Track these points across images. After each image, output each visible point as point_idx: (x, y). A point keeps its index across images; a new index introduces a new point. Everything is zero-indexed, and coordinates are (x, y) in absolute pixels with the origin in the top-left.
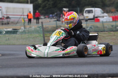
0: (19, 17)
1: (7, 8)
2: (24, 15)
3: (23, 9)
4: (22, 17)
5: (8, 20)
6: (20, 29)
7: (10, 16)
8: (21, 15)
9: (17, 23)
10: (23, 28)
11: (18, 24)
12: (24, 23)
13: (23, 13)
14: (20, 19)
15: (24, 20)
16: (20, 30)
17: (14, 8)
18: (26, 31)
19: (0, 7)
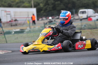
0: (25, 19)
1: (15, 12)
2: (29, 18)
3: (28, 12)
4: (28, 19)
5: (16, 22)
6: (27, 29)
7: (18, 19)
8: (27, 18)
9: (24, 24)
10: (28, 28)
12: (29, 24)
13: (28, 16)
14: (26, 21)
15: (29, 22)
16: (26, 30)
17: (21, 12)
18: (31, 31)
19: (9, 12)
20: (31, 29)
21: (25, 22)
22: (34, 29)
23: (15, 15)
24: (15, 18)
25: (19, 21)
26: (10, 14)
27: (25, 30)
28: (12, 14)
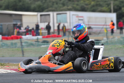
0: (101, 27)
1: (90, 18)
2: (106, 25)
3: (106, 18)
4: (105, 27)
5: (90, 30)
6: (103, 39)
7: (92, 26)
8: (104, 25)
9: (99, 33)
10: (105, 38)
11: (100, 35)
12: (107, 33)
13: (106, 23)
14: (103, 29)
15: (107, 30)
16: (103, 41)
17: (96, 18)
18: (109, 42)
19: (82, 17)
20: (108, 40)
21: (101, 30)
22: (113, 39)
23: (89, 22)
24: (89, 25)
25: (94, 29)
26: (82, 20)
27: (101, 41)
28: (86, 20)
